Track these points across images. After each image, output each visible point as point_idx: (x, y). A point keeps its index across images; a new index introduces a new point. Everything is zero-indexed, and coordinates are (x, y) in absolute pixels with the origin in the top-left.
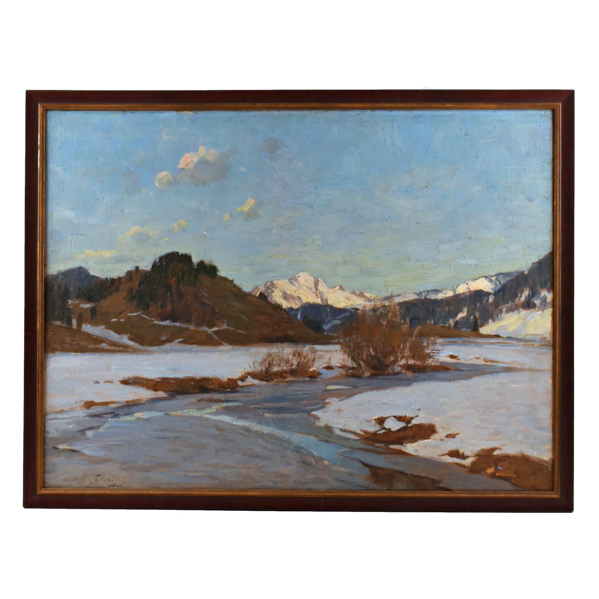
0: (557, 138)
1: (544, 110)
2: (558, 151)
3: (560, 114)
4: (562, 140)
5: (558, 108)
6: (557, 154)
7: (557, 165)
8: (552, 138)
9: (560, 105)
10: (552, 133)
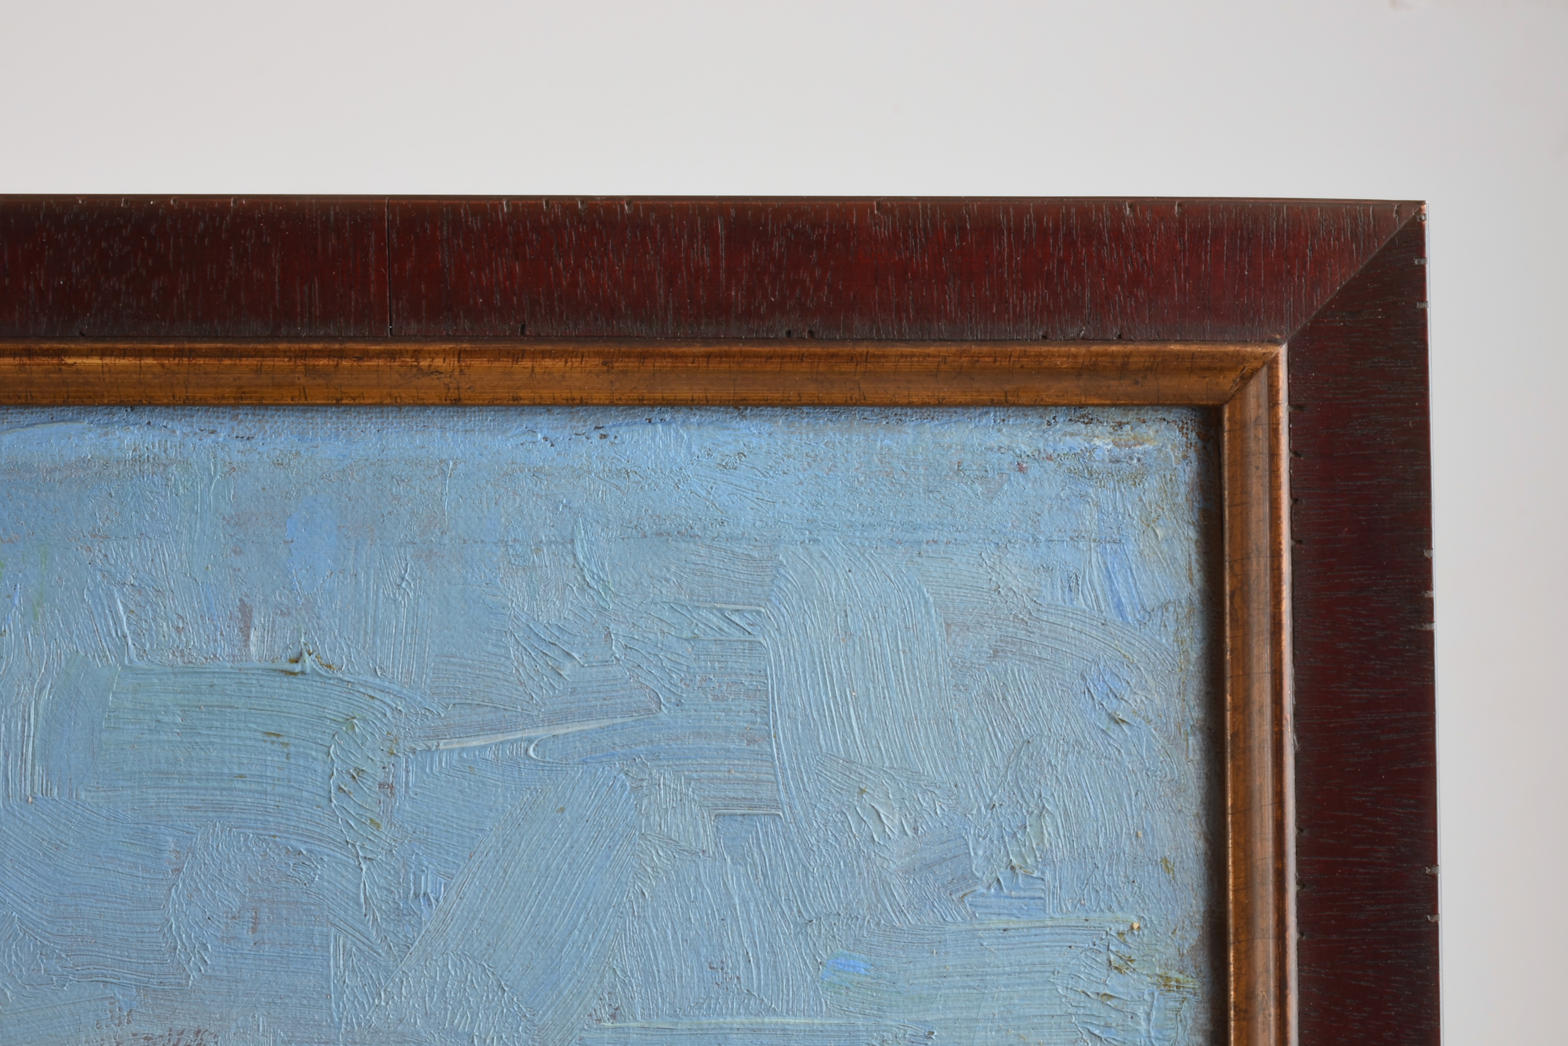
0: (1244, 707)
1: (1116, 415)
2: (1265, 849)
3: (1274, 455)
4: (1298, 729)
5: (1256, 389)
6: (1246, 886)
7: (1248, 995)
8: (1195, 714)
9: (1272, 364)
10: (1195, 651)
